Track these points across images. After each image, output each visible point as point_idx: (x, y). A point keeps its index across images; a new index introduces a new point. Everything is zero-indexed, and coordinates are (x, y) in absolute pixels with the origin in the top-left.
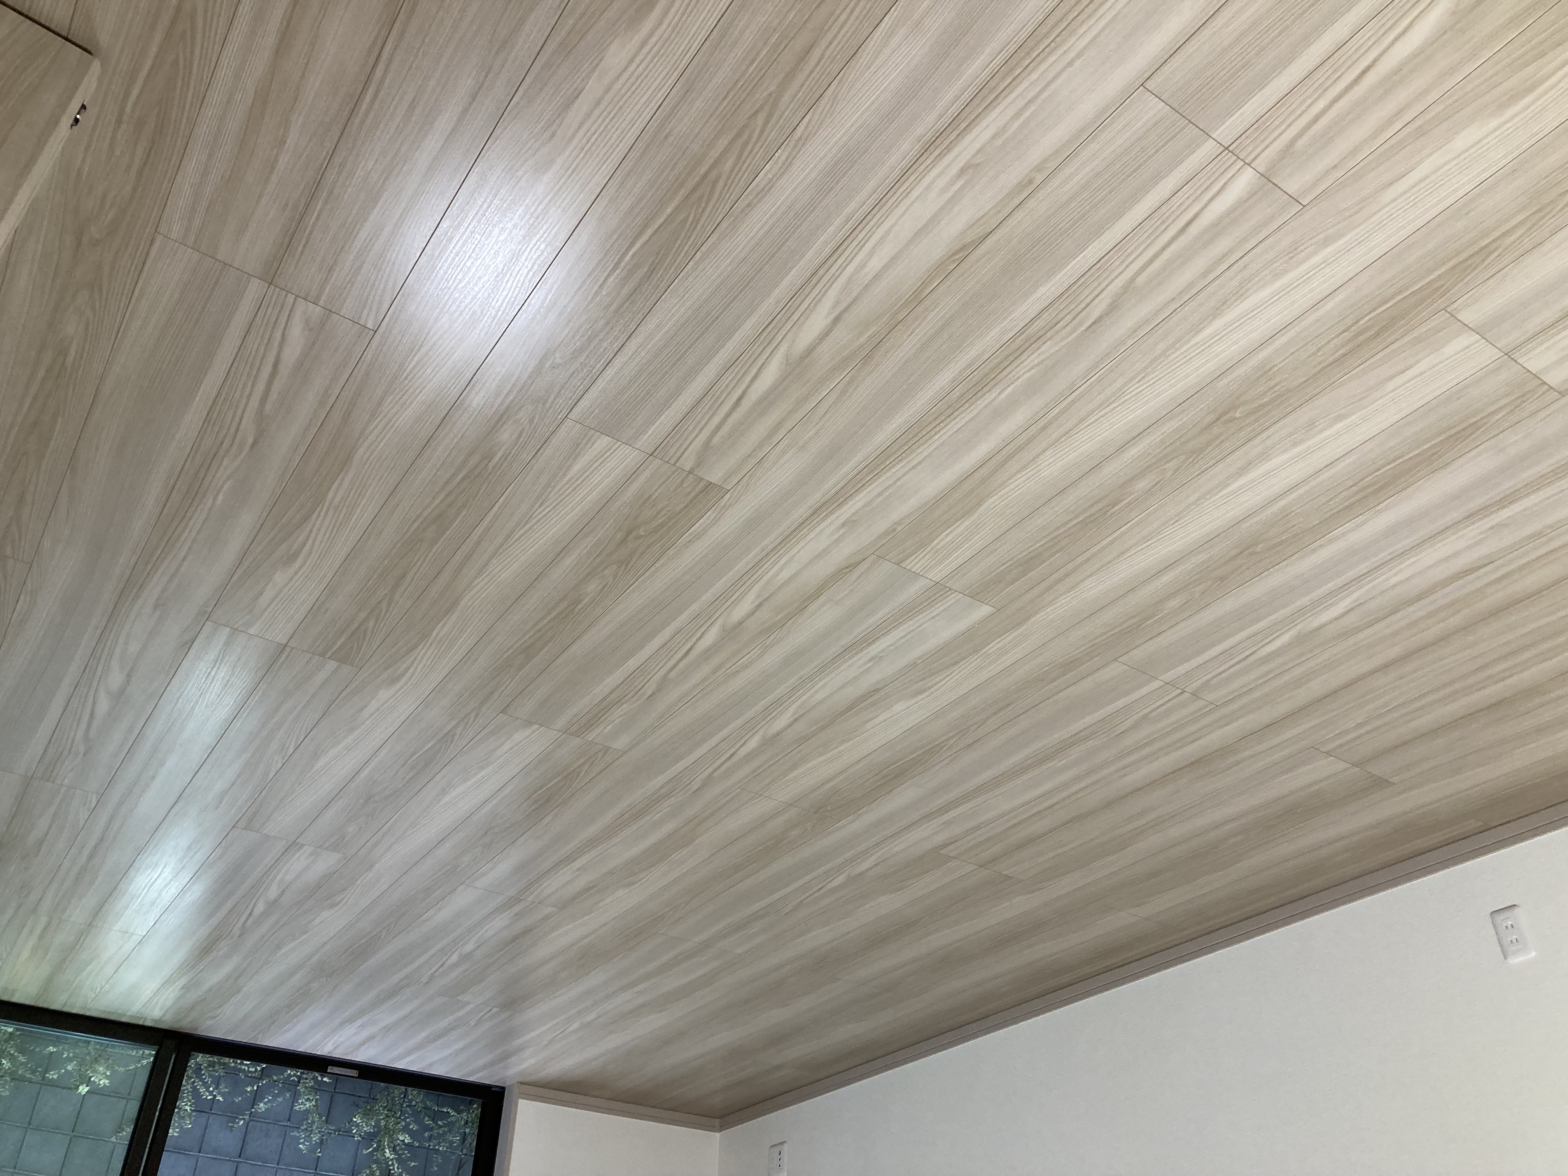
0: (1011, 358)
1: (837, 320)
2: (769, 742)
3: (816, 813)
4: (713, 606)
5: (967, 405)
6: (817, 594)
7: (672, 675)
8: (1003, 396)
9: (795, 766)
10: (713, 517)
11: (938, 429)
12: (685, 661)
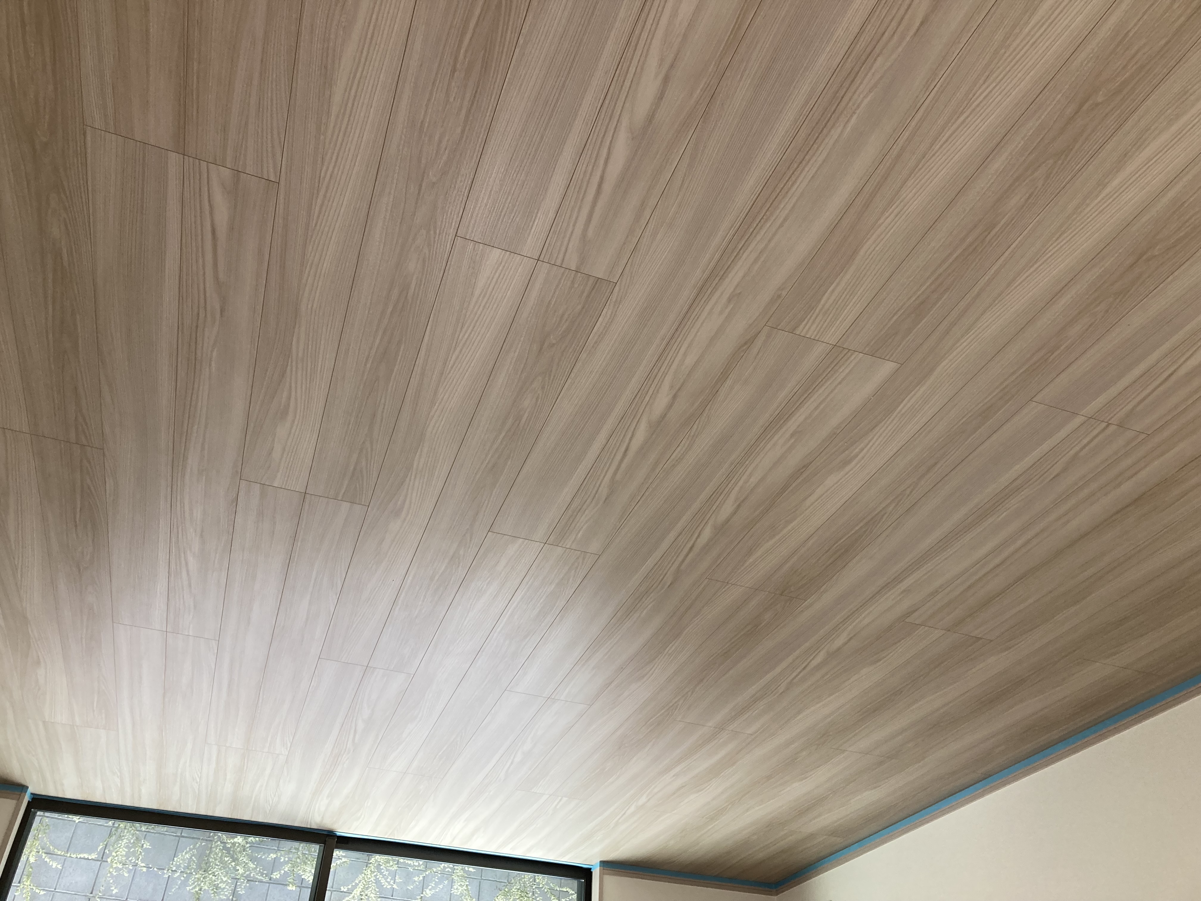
0: (847, 84)
1: (666, 79)
2: (721, 530)
3: (781, 595)
4: (635, 404)
5: (815, 146)
6: (724, 375)
7: (618, 477)
8: (848, 129)
9: (750, 552)
10: (609, 313)
11: (793, 178)
12: (626, 461)
